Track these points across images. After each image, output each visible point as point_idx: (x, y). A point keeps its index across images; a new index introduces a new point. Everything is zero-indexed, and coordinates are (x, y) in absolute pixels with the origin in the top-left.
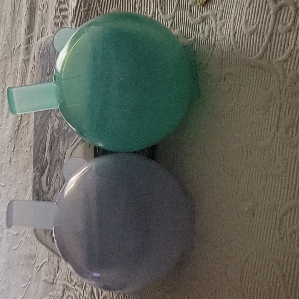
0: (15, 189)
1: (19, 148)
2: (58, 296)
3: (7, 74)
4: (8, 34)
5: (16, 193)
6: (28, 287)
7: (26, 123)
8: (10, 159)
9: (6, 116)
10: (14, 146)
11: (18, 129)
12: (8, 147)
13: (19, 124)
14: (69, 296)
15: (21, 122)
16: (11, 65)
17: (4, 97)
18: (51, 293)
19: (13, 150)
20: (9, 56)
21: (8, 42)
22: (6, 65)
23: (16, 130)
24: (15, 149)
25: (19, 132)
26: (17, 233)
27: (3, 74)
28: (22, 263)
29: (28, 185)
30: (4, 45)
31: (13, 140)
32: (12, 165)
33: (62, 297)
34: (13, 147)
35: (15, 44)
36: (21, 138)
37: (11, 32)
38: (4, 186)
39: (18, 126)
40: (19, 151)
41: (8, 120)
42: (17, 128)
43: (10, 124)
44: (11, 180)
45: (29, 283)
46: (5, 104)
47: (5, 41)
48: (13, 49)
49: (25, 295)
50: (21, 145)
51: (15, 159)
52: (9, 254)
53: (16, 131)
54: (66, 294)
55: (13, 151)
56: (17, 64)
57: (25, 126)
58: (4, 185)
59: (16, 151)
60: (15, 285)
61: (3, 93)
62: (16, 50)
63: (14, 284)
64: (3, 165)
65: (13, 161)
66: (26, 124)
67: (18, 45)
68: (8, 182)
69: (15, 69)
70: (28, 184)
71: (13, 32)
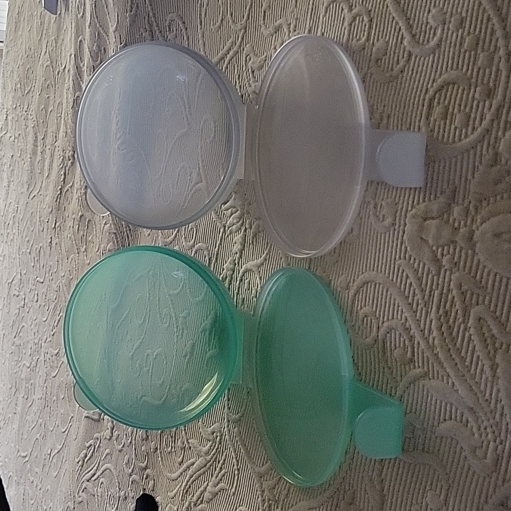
0: (56, 285)
1: (62, 223)
2: (106, 438)
3: (50, 110)
4: (52, 50)
5: (57, 291)
6: (68, 431)
7: (71, 184)
8: (50, 240)
9: (47, 175)
10: (56, 220)
11: (61, 193)
12: (48, 222)
13: (61, 186)
14: (119, 435)
15: (64, 183)
16: (55, 97)
17: (46, 146)
18: (96, 435)
19: (53, 226)
20: (53, 83)
21: (51, 62)
22: (48, 97)
23: (58, 195)
24: (57, 225)
25: (62, 199)
26: (57, 351)
27: (45, 112)
28: (63, 397)
29: (72, 279)
30: (46, 66)
31: (53, 212)
32: (53, 249)
33: (111, 437)
34: (54, 222)
35: (60, 65)
36: (65, 207)
37: (56, 47)
38: (43, 283)
39: (61, 189)
40: (62, 228)
41: (49, 181)
42: (59, 192)
43: (51, 188)
44: (51, 272)
45: (70, 424)
46: (46, 156)
47: (48, 61)
48: (56, 73)
49: (64, 444)
50: (64, 218)
51: (57, 239)
52: (46, 384)
53: (57, 197)
54: (115, 434)
55: (55, 227)
56: (61, 96)
57: (70, 189)
58: (42, 281)
59: (58, 227)
60: (53, 430)
61: (43, 141)
62: (61, 73)
63: (51, 429)
64: (42, 249)
65: (54, 243)
66: (71, 187)
67: (63, 67)
68: (47, 275)
69: (59, 103)
70: (71, 277)
71: (57, 47)
